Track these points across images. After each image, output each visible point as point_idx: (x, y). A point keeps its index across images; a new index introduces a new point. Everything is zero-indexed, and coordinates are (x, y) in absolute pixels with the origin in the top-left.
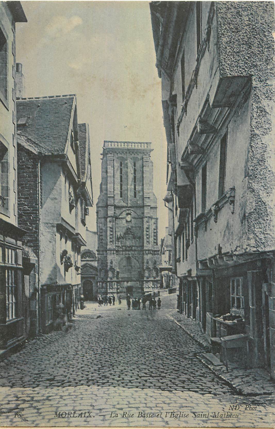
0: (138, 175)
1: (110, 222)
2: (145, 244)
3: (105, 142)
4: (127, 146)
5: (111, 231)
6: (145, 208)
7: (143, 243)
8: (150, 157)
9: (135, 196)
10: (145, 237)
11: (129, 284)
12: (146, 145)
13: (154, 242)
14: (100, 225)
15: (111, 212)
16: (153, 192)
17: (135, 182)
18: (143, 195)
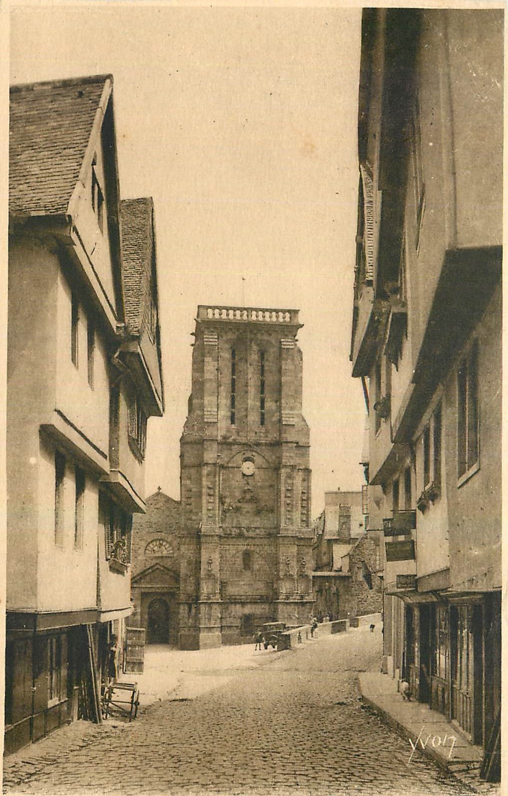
0: (270, 379)
1: (208, 475)
2: (283, 525)
3: (199, 307)
4: (248, 316)
5: (210, 495)
6: (284, 447)
7: (279, 521)
8: (297, 340)
9: (262, 423)
10: (283, 509)
11: (248, 610)
12: (287, 315)
13: (302, 521)
14: (188, 482)
15: (210, 456)
16: (301, 415)
17: (262, 392)
18: (280, 421)
